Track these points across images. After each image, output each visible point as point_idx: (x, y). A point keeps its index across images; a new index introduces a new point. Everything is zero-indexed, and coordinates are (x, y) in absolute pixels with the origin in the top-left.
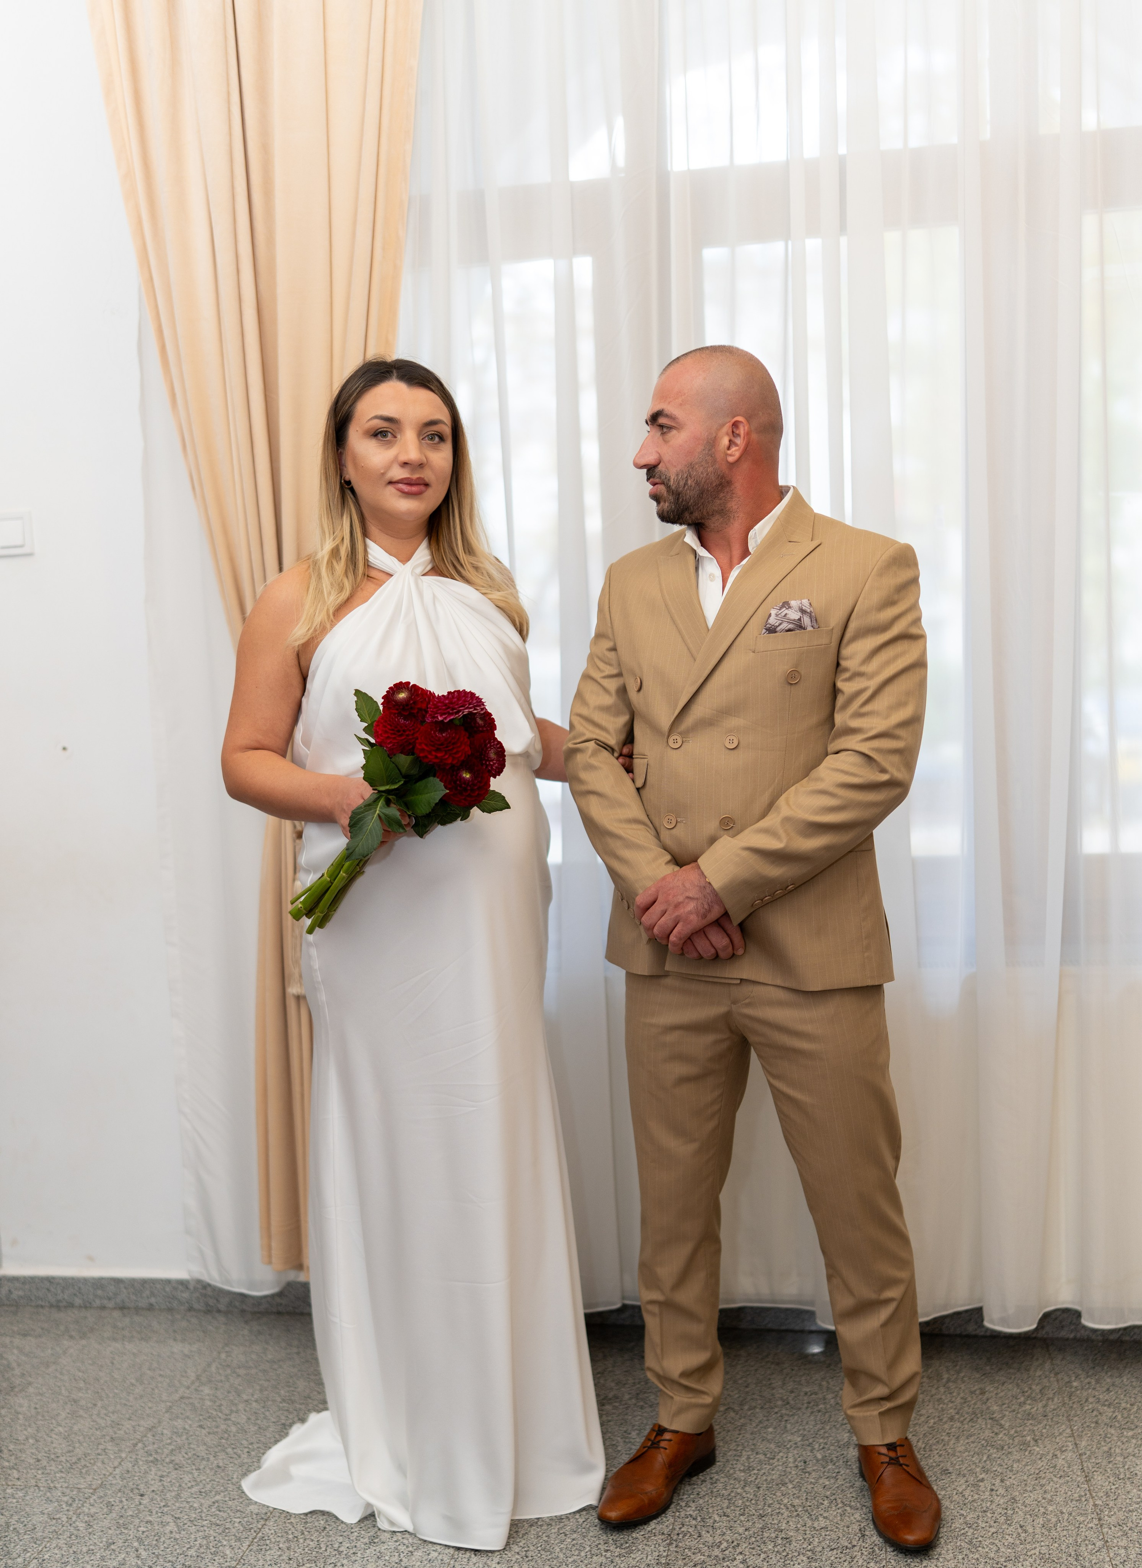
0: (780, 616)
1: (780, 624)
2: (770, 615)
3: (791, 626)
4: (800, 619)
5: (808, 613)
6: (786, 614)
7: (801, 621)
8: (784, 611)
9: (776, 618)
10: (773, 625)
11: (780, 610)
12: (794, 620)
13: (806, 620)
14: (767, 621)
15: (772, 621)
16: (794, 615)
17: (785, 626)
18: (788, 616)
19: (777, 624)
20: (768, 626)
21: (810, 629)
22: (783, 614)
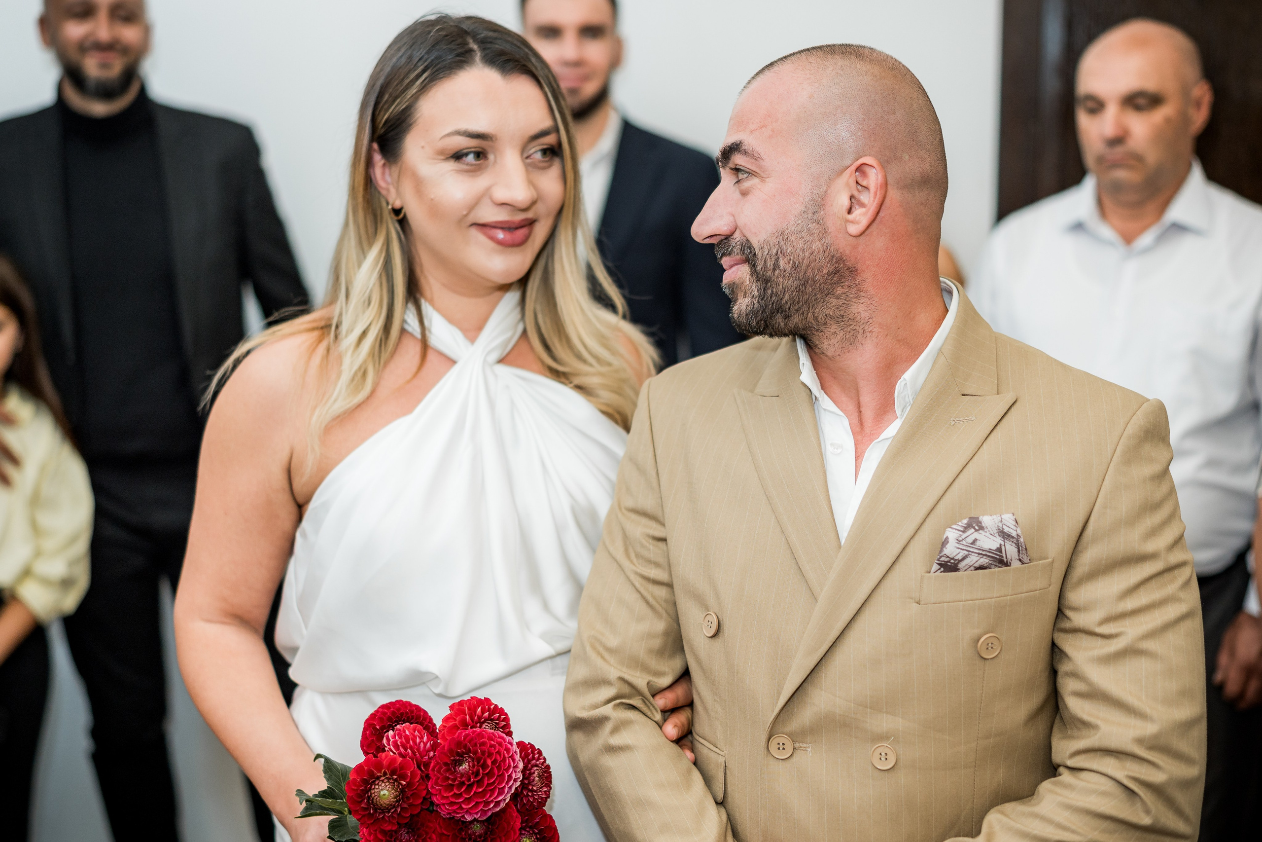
0: (964, 543)
1: (964, 558)
2: (945, 542)
3: (984, 561)
4: (999, 550)
5: (1013, 537)
6: (975, 540)
7: (1001, 552)
8: (972, 535)
9: (957, 545)
10: (953, 559)
11: (964, 532)
12: (990, 551)
13: (1011, 550)
14: (941, 551)
15: (951, 550)
16: (990, 542)
17: (973, 560)
18: (978, 543)
19: (959, 557)
20: (943, 559)
21: (1016, 564)
22: (970, 540)
